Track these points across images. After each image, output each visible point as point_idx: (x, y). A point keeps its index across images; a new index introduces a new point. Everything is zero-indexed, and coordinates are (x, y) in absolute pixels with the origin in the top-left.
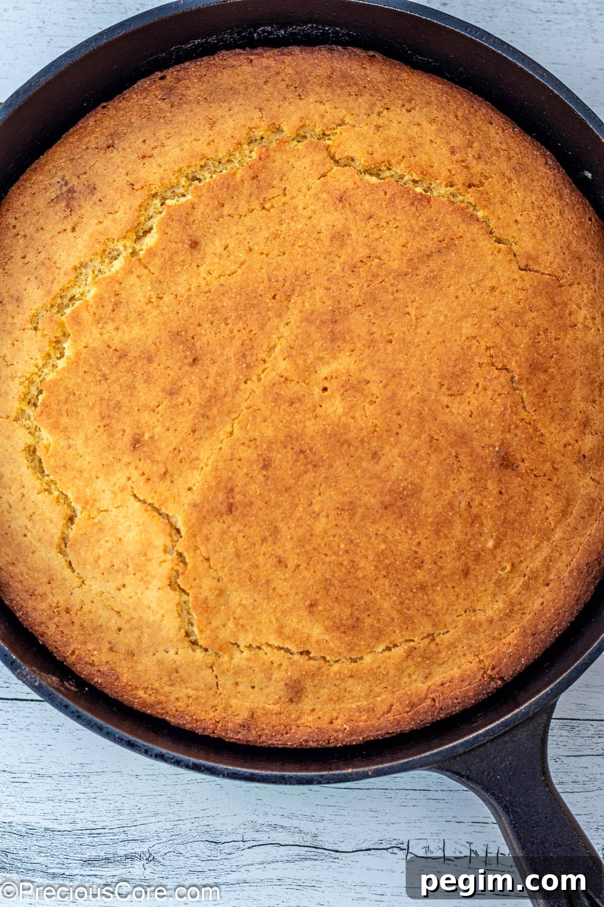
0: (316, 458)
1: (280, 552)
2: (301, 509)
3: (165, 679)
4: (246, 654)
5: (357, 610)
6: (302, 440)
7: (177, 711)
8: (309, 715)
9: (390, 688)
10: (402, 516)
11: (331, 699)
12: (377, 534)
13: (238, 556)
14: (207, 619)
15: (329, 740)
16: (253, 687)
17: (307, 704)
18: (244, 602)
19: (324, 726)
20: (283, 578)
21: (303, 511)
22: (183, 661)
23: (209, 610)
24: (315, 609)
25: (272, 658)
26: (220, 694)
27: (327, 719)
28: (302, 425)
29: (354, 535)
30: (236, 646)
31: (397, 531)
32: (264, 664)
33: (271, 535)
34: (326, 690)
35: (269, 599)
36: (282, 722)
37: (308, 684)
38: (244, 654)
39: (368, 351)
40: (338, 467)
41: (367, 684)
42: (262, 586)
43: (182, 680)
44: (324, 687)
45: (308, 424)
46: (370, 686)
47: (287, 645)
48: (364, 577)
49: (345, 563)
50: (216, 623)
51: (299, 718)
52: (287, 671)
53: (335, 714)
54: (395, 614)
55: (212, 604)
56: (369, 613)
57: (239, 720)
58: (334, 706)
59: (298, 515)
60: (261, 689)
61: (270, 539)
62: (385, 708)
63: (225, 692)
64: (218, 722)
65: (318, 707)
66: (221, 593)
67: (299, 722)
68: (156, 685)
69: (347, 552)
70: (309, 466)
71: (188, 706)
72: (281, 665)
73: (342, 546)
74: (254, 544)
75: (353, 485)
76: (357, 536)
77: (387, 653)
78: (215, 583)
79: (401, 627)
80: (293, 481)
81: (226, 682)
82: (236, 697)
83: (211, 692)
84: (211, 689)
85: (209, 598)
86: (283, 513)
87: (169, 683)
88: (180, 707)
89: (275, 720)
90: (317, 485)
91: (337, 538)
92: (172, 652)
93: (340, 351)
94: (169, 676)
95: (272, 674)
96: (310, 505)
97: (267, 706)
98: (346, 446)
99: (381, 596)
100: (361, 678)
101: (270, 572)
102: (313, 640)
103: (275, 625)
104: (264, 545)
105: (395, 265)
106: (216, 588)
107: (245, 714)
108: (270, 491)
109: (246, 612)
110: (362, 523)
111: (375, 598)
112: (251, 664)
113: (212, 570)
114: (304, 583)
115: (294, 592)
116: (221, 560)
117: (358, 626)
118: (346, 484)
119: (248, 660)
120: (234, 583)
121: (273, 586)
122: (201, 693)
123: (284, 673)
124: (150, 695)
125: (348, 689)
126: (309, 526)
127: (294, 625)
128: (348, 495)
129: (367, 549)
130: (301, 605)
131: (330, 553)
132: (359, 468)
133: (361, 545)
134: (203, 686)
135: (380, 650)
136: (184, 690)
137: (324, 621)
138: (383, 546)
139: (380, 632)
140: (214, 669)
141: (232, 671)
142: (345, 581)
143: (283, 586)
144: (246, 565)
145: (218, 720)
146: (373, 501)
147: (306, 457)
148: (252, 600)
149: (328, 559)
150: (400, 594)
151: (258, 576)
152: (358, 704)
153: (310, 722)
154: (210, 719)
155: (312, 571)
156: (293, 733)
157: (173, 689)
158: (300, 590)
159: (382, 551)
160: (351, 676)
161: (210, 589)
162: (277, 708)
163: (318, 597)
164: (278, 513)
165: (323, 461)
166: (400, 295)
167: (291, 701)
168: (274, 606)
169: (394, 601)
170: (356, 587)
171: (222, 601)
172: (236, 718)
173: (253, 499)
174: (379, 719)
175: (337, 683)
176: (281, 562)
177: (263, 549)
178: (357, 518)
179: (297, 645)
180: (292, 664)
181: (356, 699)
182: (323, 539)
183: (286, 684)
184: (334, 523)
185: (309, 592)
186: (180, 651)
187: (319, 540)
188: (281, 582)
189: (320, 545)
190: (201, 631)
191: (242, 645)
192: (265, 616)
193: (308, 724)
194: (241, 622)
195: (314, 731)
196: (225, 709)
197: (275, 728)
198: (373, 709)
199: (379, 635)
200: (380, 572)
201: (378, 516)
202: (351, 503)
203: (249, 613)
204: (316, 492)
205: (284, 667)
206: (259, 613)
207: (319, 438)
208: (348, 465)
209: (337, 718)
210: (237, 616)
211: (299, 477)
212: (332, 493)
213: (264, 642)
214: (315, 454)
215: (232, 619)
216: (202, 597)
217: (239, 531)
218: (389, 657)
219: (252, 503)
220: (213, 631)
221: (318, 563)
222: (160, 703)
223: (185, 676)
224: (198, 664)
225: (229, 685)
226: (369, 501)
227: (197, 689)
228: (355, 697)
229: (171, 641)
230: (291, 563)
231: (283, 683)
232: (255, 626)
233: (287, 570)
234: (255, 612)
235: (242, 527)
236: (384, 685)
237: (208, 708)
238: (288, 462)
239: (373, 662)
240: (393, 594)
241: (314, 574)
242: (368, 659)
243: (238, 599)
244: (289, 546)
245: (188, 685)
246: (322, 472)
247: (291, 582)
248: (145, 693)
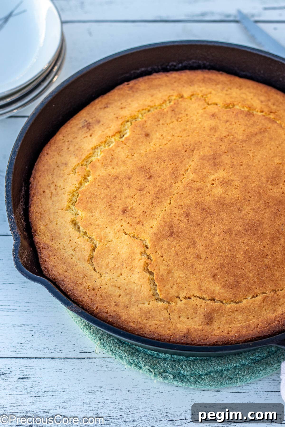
0: (212, 211)
1: (197, 251)
2: (206, 233)
3: (144, 317)
4: (184, 301)
5: (237, 277)
6: (204, 204)
7: (150, 331)
8: (217, 330)
9: (256, 316)
10: (255, 234)
11: (227, 322)
12: (244, 243)
13: (177, 254)
14: (163, 284)
15: (228, 341)
16: (188, 318)
17: (216, 325)
18: (181, 275)
19: (225, 335)
20: (199, 263)
21: (207, 233)
22: (152, 307)
23: (164, 280)
24: (216, 277)
25: (196, 303)
26: (172, 322)
27: (226, 332)
28: (203, 199)
29: (233, 243)
30: (178, 298)
31: (253, 241)
32: (193, 306)
33: (192, 245)
34: (225, 318)
35: (193, 274)
36: (204, 334)
37: (215, 315)
38: (182, 301)
39: (231, 169)
40: (222, 214)
41: (245, 314)
42: (189, 268)
43: (152, 317)
44: (224, 316)
45: (206, 198)
46: (247, 315)
47: (204, 296)
48: (239, 262)
49: (229, 255)
50: (168, 286)
51: (212, 332)
52: (204, 308)
53: (230, 329)
54: (256, 280)
55: (165, 277)
56: (243, 279)
57: (182, 334)
58: (229, 325)
59: (205, 235)
60: (192, 319)
61: (192, 246)
62: (255, 325)
63: (174, 321)
64: (171, 336)
65: (221, 326)
66: (169, 272)
67: (212, 334)
68: (139, 320)
69: (230, 251)
70: (208, 215)
71: (156, 329)
72: (201, 306)
73: (227, 248)
74: (184, 249)
75: (230, 222)
76: (234, 243)
77: (253, 299)
78: (166, 267)
79: (259, 286)
80: (201, 221)
81: (174, 317)
82: (180, 323)
83: (167, 322)
84: (167, 320)
85: (164, 274)
86: (197, 235)
87: (146, 319)
88: (152, 329)
89: (200, 333)
90: (213, 223)
91: (224, 244)
92: (146, 304)
93: (219, 169)
94: (146, 315)
95: (197, 311)
96: (210, 231)
97: (196, 327)
98: (225, 206)
99: (248, 270)
100: (242, 311)
101: (193, 261)
102: (216, 292)
103: (197, 286)
104: (189, 249)
105: (241, 138)
106: (167, 270)
107: (185, 331)
108: (190, 226)
109: (182, 280)
110: (236, 238)
111: (245, 272)
112: (186, 306)
113: (164, 261)
114: (210, 265)
115: (205, 269)
116: (169, 256)
117: (238, 285)
118: (227, 222)
119: (185, 304)
120: (176, 267)
121: (195, 267)
122: (162, 322)
123: (203, 309)
124: (136, 325)
125: (235, 317)
126: (210, 240)
127: (206, 286)
128: (228, 226)
129: (239, 249)
130: (210, 275)
131: (221, 251)
132: (232, 215)
133: (236, 247)
134: (163, 319)
135: (250, 298)
136: (153, 322)
137: (221, 283)
138: (247, 248)
139: (249, 288)
140: (168, 310)
141: (177, 310)
142: (230, 264)
143: (200, 267)
144: (181, 258)
145: (171, 334)
146: (240, 228)
147: (206, 211)
148: (185, 275)
149: (221, 254)
150: (257, 270)
151: (187, 264)
152: (241, 324)
153: (217, 333)
154: (167, 334)
155: (213, 259)
156: (210, 339)
157: (148, 321)
158: (209, 268)
159: (247, 250)
160: (237, 310)
161: (164, 270)
162: (201, 327)
163: (217, 271)
164: (195, 235)
165: (215, 212)
166: (244, 148)
167: (207, 324)
168: (196, 277)
169: (255, 273)
170: (236, 267)
171: (170, 275)
172: (180, 333)
173: (182, 230)
174: (252, 331)
175: (230, 314)
176: (198, 257)
177: (189, 251)
178: (233, 236)
179: (209, 295)
180: (207, 305)
181: (240, 322)
182: (217, 245)
183: (204, 315)
184: (222, 238)
185: (213, 269)
186: (150, 303)
187: (216, 246)
188: (198, 265)
189: (216, 248)
190: (160, 291)
191: (181, 296)
192: (192, 282)
193: (217, 334)
194: (180, 285)
195: (220, 337)
196: (174, 329)
197: (201, 337)
198: (249, 326)
199: (249, 290)
200: (246, 259)
201: (243, 235)
202: (230, 229)
203: (184, 281)
204: (213, 225)
205: (203, 307)
206: (189, 281)
207: (212, 203)
208: (227, 213)
209: (231, 331)
210: (178, 282)
211: (204, 219)
212: (220, 226)
213: (192, 294)
214: (211, 209)
215: (175, 284)
216: (161, 274)
217: (177, 244)
218: (255, 301)
219: (182, 231)
220: (166, 291)
221: (216, 256)
222: (142, 328)
223: (154, 315)
224: (160, 308)
225: (176, 317)
226: (238, 228)
227: (160, 321)
228: (239, 321)
229: (146, 298)
230: (203, 256)
231: (203, 315)
232: (187, 287)
233: (201, 260)
234: (187, 280)
235: (178, 242)
236: (253, 315)
237: (166, 330)
238: (198, 214)
239: (247, 303)
240: (254, 270)
241: (214, 261)
242: (244, 302)
243: (178, 275)
244: (201, 249)
245: (156, 319)
246: (215, 217)
247: (203, 265)
248: (134, 324)
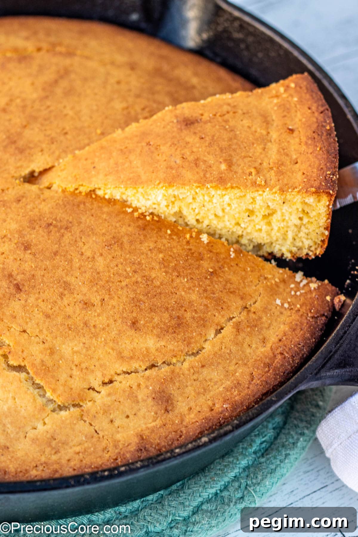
0: (64, 223)
1: (80, 297)
2: (77, 260)
3: (48, 450)
4: (104, 391)
5: (173, 310)
6: (44, 218)
7: (74, 470)
8: (189, 414)
9: (240, 362)
10: (161, 229)
11: (199, 394)
12: (150, 250)
13: (48, 316)
14: (53, 377)
15: (220, 422)
16: (128, 417)
17: (181, 406)
18: (75, 349)
19: (207, 415)
20: (96, 314)
21: (79, 260)
22: (54, 427)
23: (50, 369)
24: (138, 325)
25: (128, 384)
26: (103, 437)
27: (206, 409)
28: (37, 210)
29: (133, 258)
30: (91, 390)
31: (165, 241)
32: (124, 391)
33: (65, 289)
34: (190, 388)
35: (95, 336)
36: (171, 430)
37: (172, 389)
38: (102, 393)
39: (54, 147)
40: (86, 220)
41: (221, 367)
42: (82, 329)
43: (63, 443)
44: (187, 386)
45: (41, 206)
46: (224, 368)
47: (135, 365)
48: (161, 284)
49: (139, 279)
50: (63, 377)
51: (182, 421)
52: (147, 387)
53: (210, 403)
54: (205, 301)
55: (49, 363)
56: (184, 308)
57: (133, 448)
58: (204, 397)
59: (78, 265)
60: (135, 414)
61: (66, 292)
62: (247, 378)
63: (106, 433)
64: (116, 459)
65: (192, 404)
66: (52, 351)
67: (184, 423)
68: (43, 459)
69: (135, 272)
70: (62, 231)
71: (82, 461)
72: (139, 385)
73: (128, 269)
74: (56, 302)
75: (107, 226)
76: (135, 258)
77: (219, 336)
78: (42, 346)
79: (217, 309)
80: (57, 246)
81: (102, 425)
82: (118, 432)
83: (94, 440)
84: (92, 437)
85: (44, 360)
86: (63, 270)
87: (53, 452)
88: (75, 465)
89: (163, 432)
90: (78, 239)
91: (120, 266)
92: (40, 426)
93: (32, 156)
94: (50, 446)
95: (136, 397)
96: (82, 254)
97: (150, 426)
98: (82, 206)
99: (185, 292)
100: (212, 364)
101: (83, 315)
102: (153, 350)
103: (114, 354)
104: (64, 299)
105: (35, 96)
106: (45, 349)
107: (135, 440)
108: (42, 261)
109: (82, 356)
110: (133, 247)
111: (181, 296)
112: (114, 398)
113: (33, 338)
114: (116, 310)
115: (112, 320)
116: (35, 326)
117: (182, 323)
118: (101, 228)
119: (109, 395)
120: (58, 338)
121: (92, 325)
122: (86, 445)
123: (146, 390)
124: (43, 470)
125: (207, 378)
126: (91, 268)
127: (130, 347)
128: (108, 234)
129: (149, 263)
130: (125, 327)
131: (122, 279)
132: (103, 213)
133: (143, 262)
134: (84, 439)
135: (213, 336)
136: (70, 451)
137: (152, 331)
138: (161, 256)
139: (203, 320)
140: (85, 419)
141: (102, 412)
142: (149, 292)
143: (101, 321)
144: (59, 319)
145: (115, 457)
146: (130, 229)
147: (55, 226)
148: (82, 345)
149: (124, 284)
150: (199, 284)
151: (75, 324)
152: (223, 386)
153: (194, 419)
154: (108, 460)
155: (116, 297)
156: (186, 433)
157: (59, 454)
158: (117, 316)
159: (163, 259)
160: (203, 366)
161: (41, 352)
162: (158, 422)
163: (134, 315)
164: (60, 272)
165: (71, 223)
166: (52, 108)
167: (167, 411)
168: (103, 339)
169: (198, 291)
170: (160, 293)
171: (56, 357)
172: (129, 447)
173: (32, 273)
174: (248, 388)
175: (195, 377)
176: (87, 304)
177: (66, 302)
178: (127, 246)
179: (142, 361)
180: (148, 378)
181: (220, 383)
182: (109, 271)
183: (154, 398)
184: (110, 257)
185: (125, 315)
186: (46, 420)
187: (107, 274)
188: (96, 319)
189: (110, 277)
190: (54, 391)
191: (96, 384)
192: (100, 351)
193: (194, 421)
194: (84, 366)
195: (202, 423)
196: (116, 446)
197: (168, 438)
198: (238, 383)
199: (203, 323)
200: (171, 274)
201: (142, 237)
202: (114, 237)
203: (85, 356)
204: (81, 244)
205: (143, 385)
206: (94, 352)
207: (57, 211)
208: (92, 215)
209: (214, 404)
210: (76, 362)
211: (59, 241)
212: (94, 239)
213: (112, 372)
214: (61, 221)
215: (74, 368)
216: (38, 361)
217: (37, 299)
218: (223, 337)
219: (33, 275)
220: (65, 385)
221: (117, 290)
222: (56, 471)
223: (64, 438)
224: (68, 421)
225: (105, 424)
226: (127, 230)
227: (80, 444)
228: (217, 382)
229: (34, 416)
230: (96, 299)
231: (150, 399)
232: (97, 364)
233: (95, 307)
234: (90, 352)
235: (37, 295)
236: (234, 362)
237: (100, 453)
238: (43, 236)
239: (213, 346)
240: (194, 287)
241: (119, 300)
242: (208, 346)
243: (70, 349)
244: (85, 290)
245: (71, 444)
246: (76, 229)
247: (105, 315)
248: (37, 470)
